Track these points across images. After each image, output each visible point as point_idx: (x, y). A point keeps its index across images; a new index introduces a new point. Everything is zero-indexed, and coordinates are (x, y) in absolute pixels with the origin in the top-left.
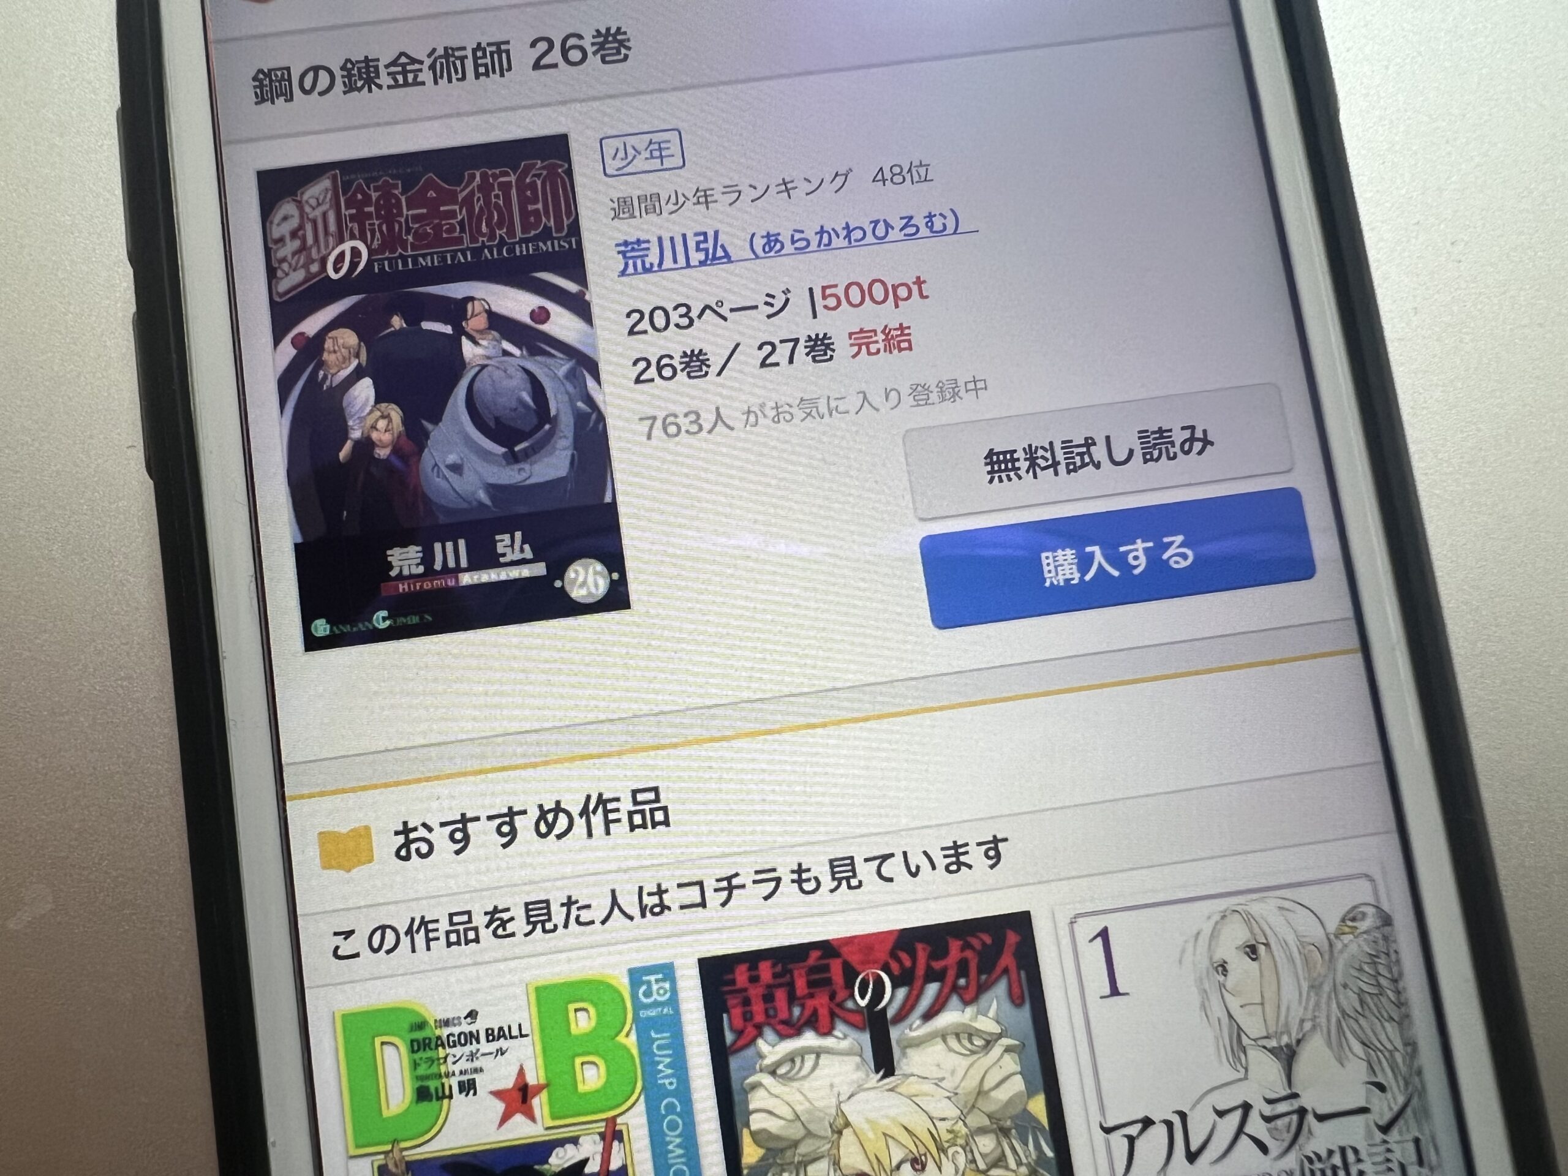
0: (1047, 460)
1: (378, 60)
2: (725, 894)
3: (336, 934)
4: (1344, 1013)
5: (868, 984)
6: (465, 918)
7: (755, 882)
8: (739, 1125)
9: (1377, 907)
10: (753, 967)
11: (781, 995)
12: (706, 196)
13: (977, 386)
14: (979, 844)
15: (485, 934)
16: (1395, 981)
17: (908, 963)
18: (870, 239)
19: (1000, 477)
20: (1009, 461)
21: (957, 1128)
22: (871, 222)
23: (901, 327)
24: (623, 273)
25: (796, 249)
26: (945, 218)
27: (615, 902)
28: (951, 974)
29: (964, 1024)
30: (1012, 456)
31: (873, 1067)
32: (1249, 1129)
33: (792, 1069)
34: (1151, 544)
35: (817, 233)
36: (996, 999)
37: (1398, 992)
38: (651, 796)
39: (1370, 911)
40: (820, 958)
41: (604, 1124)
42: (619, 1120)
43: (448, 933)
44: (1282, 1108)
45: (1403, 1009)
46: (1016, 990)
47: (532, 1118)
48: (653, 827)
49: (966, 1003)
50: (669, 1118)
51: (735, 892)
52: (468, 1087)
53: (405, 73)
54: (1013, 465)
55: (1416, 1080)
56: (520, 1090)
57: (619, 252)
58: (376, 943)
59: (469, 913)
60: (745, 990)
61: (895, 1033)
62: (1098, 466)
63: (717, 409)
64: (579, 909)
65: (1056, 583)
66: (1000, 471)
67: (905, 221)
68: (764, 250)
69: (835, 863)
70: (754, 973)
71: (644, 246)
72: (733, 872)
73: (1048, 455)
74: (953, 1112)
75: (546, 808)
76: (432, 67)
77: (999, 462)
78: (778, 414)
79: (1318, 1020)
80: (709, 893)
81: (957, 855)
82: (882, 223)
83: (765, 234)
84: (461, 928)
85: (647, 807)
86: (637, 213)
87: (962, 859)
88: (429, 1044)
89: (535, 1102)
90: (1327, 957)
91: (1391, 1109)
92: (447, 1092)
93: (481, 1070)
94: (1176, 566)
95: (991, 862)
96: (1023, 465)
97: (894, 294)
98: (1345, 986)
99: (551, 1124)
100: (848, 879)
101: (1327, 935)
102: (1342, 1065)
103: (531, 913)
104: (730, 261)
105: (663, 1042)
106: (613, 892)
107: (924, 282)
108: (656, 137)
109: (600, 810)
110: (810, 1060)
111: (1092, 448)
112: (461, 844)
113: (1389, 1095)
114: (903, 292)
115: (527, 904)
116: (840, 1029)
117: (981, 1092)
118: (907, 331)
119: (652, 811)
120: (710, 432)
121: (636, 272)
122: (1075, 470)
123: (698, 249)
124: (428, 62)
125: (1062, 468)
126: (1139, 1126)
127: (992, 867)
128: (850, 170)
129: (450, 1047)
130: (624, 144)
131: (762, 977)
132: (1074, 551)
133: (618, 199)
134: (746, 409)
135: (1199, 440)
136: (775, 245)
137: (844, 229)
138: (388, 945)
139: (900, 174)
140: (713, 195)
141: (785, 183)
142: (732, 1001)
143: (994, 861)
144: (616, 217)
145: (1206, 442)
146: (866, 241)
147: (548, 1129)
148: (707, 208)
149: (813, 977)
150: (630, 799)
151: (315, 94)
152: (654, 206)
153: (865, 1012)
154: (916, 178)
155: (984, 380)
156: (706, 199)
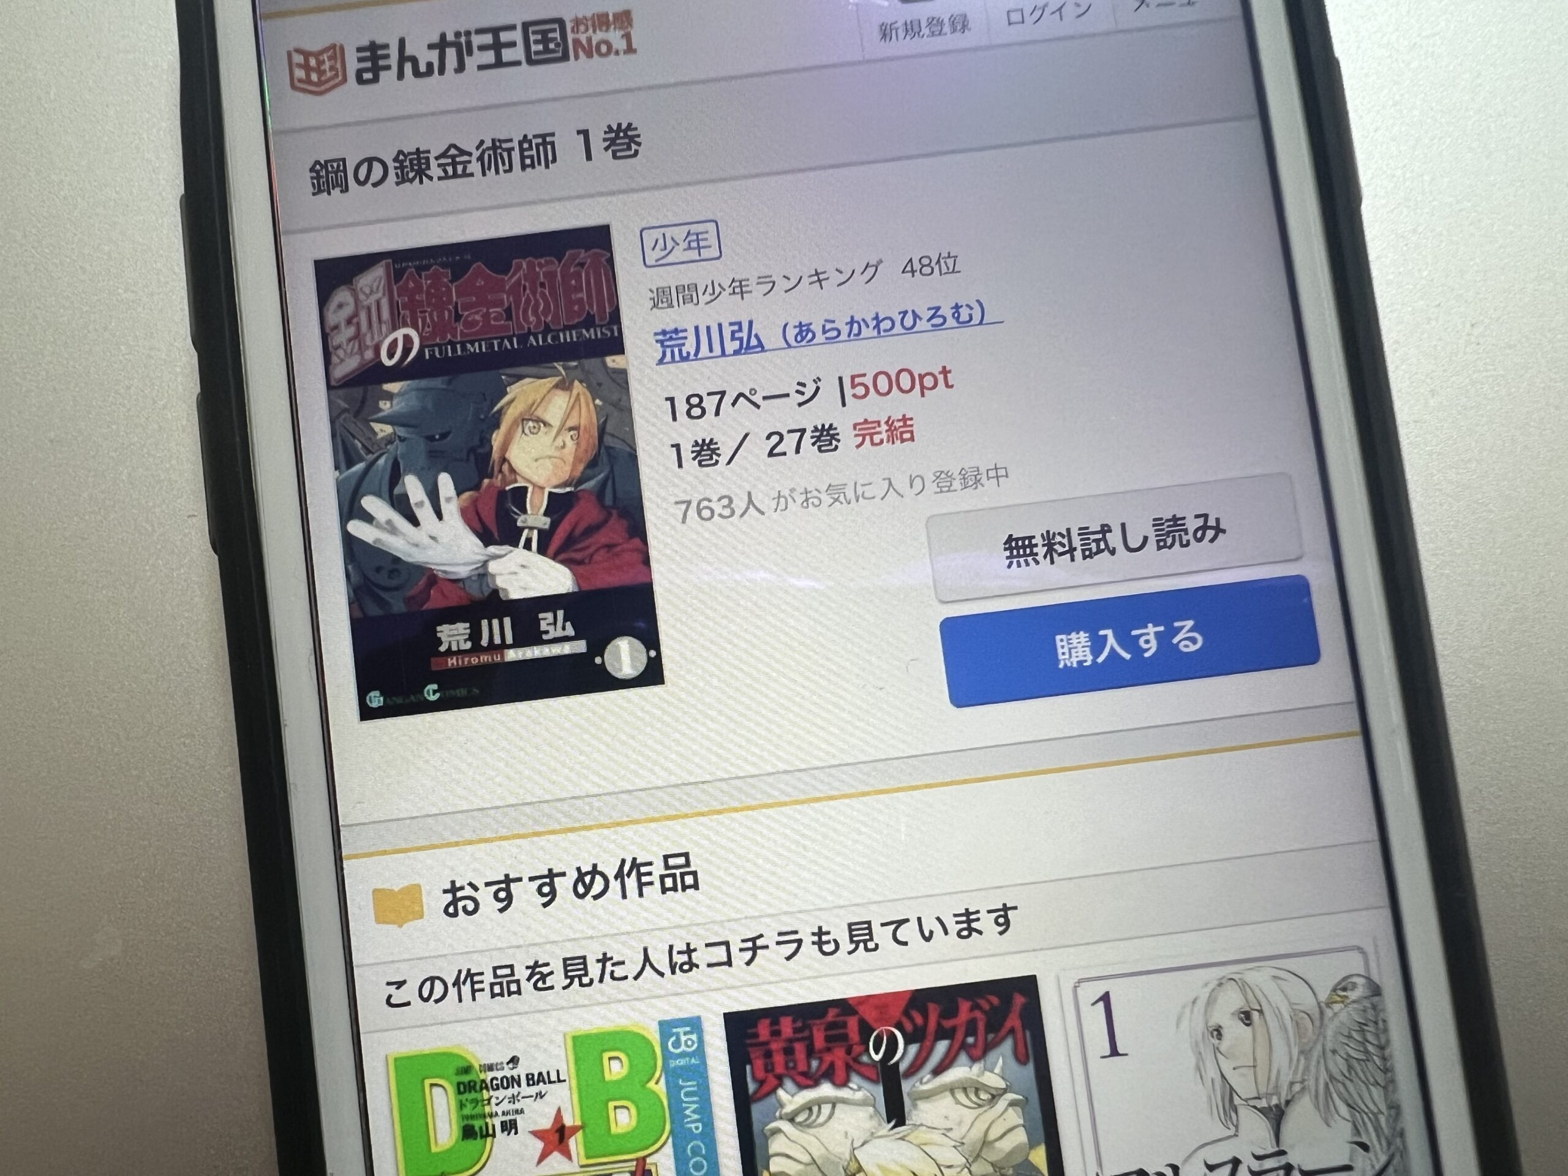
0: (1063, 546)
1: (428, 152)
2: (749, 954)
3: (389, 984)
4: (1332, 1077)
5: (883, 1040)
6: (508, 971)
7: (778, 943)
10: (775, 1022)
11: (799, 1048)
12: (741, 286)
13: (998, 473)
14: (989, 912)
15: (527, 987)
16: (1382, 1048)
17: (919, 1020)
18: (898, 329)
19: (1018, 562)
20: (1027, 546)
22: (900, 313)
24: (661, 362)
25: (827, 338)
26: (971, 308)
27: (647, 959)
28: (959, 1035)
29: (971, 1079)
30: (1030, 542)
34: (1162, 628)
35: (847, 324)
36: (1002, 1057)
37: (1384, 1059)
38: (681, 861)
39: (1360, 981)
40: (839, 1015)
41: (635, 1163)
42: (648, 1160)
43: (492, 985)
44: (1269, 1164)
45: (1389, 1075)
46: (1021, 1050)
47: (568, 1155)
48: (684, 890)
49: (974, 1059)
50: (695, 1160)
51: (759, 952)
52: (510, 1127)
53: (454, 164)
54: (1031, 551)
55: (1398, 1141)
56: (557, 1131)
58: (425, 994)
59: (511, 967)
60: (767, 1043)
61: (906, 1086)
62: (1113, 552)
63: (749, 494)
64: (613, 965)
65: (1069, 664)
66: (1019, 556)
67: (934, 311)
68: (796, 340)
69: (853, 927)
70: (775, 1028)
71: (681, 335)
72: (758, 934)
73: (1065, 541)
75: (583, 871)
76: (480, 159)
77: (1017, 547)
78: (807, 500)
79: (1306, 1083)
80: (734, 950)
81: (969, 921)
82: (910, 314)
83: (797, 324)
84: (505, 980)
85: (678, 872)
87: (974, 925)
88: (474, 1087)
89: (572, 1143)
90: (1317, 1023)
91: (1373, 1166)
92: (491, 1132)
93: (522, 1111)
94: (1186, 650)
95: (1001, 929)
96: (1041, 550)
98: (1334, 1052)
99: (585, 1162)
101: (1319, 1004)
102: (1328, 1125)
103: (570, 968)
104: (763, 350)
105: (688, 1089)
106: (645, 950)
107: (950, 372)
108: (695, 228)
109: (634, 873)
110: (826, 1109)
111: (1108, 534)
112: (505, 903)
113: (1371, 1155)
114: (928, 381)
115: (565, 960)
116: (856, 1081)
117: (985, 1143)
119: (683, 875)
120: (742, 515)
121: (673, 360)
122: (1091, 556)
124: (476, 154)
125: (1078, 554)
127: (1001, 933)
128: (881, 261)
129: (494, 1090)
130: (664, 234)
131: (783, 1033)
132: (1087, 635)
133: (657, 289)
134: (776, 495)
135: (1211, 528)
136: (807, 335)
137: (873, 319)
138: (437, 994)
139: (929, 265)
140: (748, 286)
141: (817, 274)
142: (755, 1054)
143: (1004, 927)
144: (655, 306)
145: (1219, 530)
146: (894, 331)
147: (582, 1166)
148: (743, 298)
149: (830, 1033)
150: (662, 864)
151: (369, 185)
152: (692, 296)
153: (879, 1066)
154: (944, 269)
155: (1005, 468)
156: (741, 290)
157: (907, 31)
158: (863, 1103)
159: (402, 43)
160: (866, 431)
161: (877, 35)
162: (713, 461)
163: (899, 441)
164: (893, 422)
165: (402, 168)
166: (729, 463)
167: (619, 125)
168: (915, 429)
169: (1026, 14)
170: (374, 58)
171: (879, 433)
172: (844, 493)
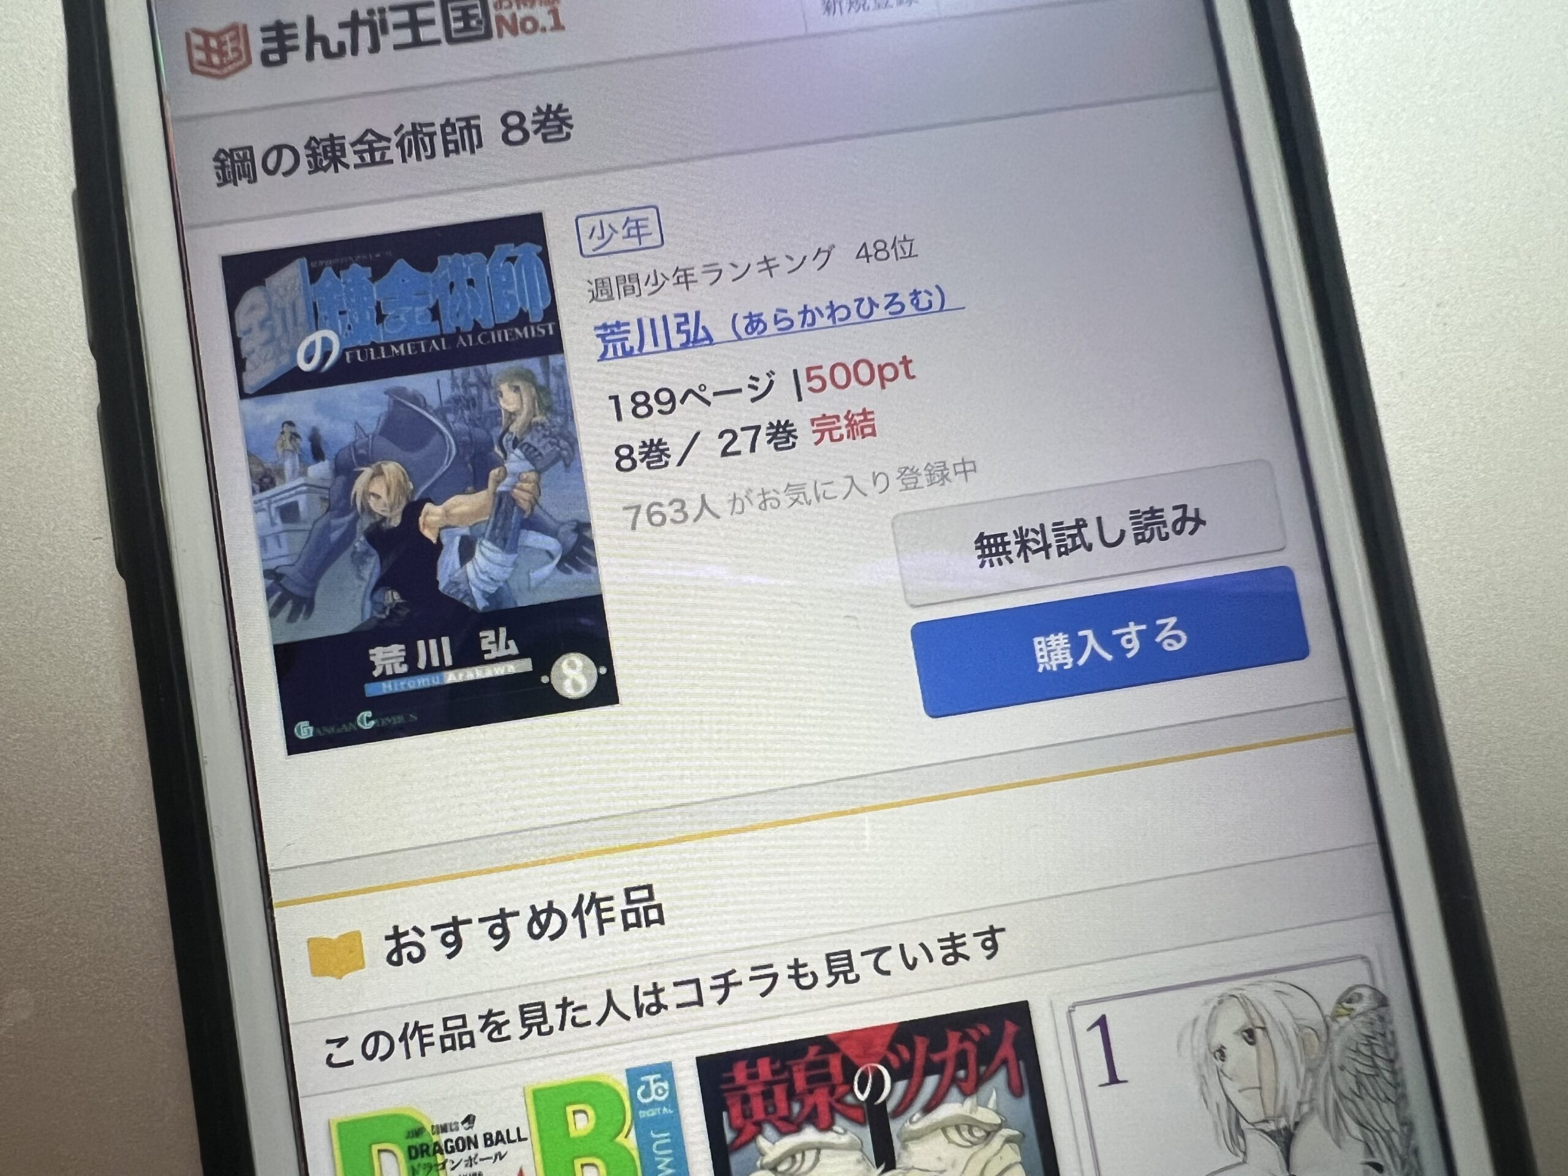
0: (1038, 542)
1: (343, 138)
3: (329, 1042)
4: (1341, 1094)
5: (868, 1078)
6: (459, 1022)
7: (752, 979)
9: (1375, 989)
10: (752, 1064)
11: (780, 1092)
12: (686, 275)
13: (967, 468)
14: (976, 935)
15: (481, 1038)
16: (1391, 1061)
17: (906, 1055)
18: (854, 317)
19: (991, 562)
20: (1000, 544)
22: (855, 301)
24: (603, 357)
25: (780, 329)
26: (930, 294)
27: (610, 1002)
28: (950, 1067)
29: (963, 1116)
30: (1002, 540)
34: (1144, 627)
35: (800, 313)
36: (996, 1089)
37: (1394, 1073)
38: (645, 894)
39: (1366, 992)
40: (816, 1055)
43: (442, 1038)
45: (1400, 1090)
46: (1016, 1081)
48: (648, 925)
49: (965, 1094)
51: (732, 989)
53: (372, 151)
54: (1004, 549)
55: (1413, 1159)
57: (598, 336)
58: (369, 1051)
59: (463, 1017)
60: (743, 1088)
61: (895, 1126)
62: (1089, 548)
63: (703, 497)
64: (574, 1010)
65: (1048, 668)
66: (991, 555)
67: (891, 298)
69: (831, 958)
70: (753, 1070)
71: (623, 328)
72: (730, 970)
73: (1039, 537)
75: (539, 909)
76: (400, 144)
77: (990, 546)
78: (765, 501)
80: (705, 988)
81: (954, 946)
82: (866, 301)
83: (747, 314)
84: (456, 1032)
85: (641, 906)
86: (616, 295)
90: (1324, 1039)
94: (1169, 649)
95: (989, 953)
96: (1014, 548)
98: (1342, 1068)
100: (845, 973)
101: (1324, 1017)
102: (1340, 1147)
103: (526, 1016)
104: (712, 343)
106: (609, 992)
107: (911, 361)
108: (633, 215)
109: (594, 910)
110: (810, 1156)
111: (1083, 530)
112: (454, 948)
114: (889, 372)
115: (522, 1007)
116: (841, 1124)
119: (646, 909)
120: (695, 520)
121: (616, 356)
122: (1066, 553)
124: (395, 139)
125: (1053, 551)
127: (989, 957)
128: (833, 246)
130: (601, 222)
131: (760, 1074)
132: (1066, 636)
133: (596, 280)
134: (731, 497)
135: (1191, 519)
136: (757, 326)
137: (827, 308)
138: (382, 1052)
141: (766, 261)
142: (731, 1099)
143: (991, 951)
144: (594, 299)
145: (1199, 522)
146: (850, 320)
148: (688, 288)
149: (812, 1073)
150: (624, 898)
151: (279, 175)
152: (633, 286)
153: (865, 1105)
154: (900, 254)
155: (973, 462)
156: (686, 279)
158: (850, 1147)
160: (824, 426)
161: (820, 8)
162: (663, 463)
163: (860, 436)
164: (853, 416)
166: (680, 464)
167: (549, 106)
168: (876, 422)
171: (839, 428)
172: (804, 493)
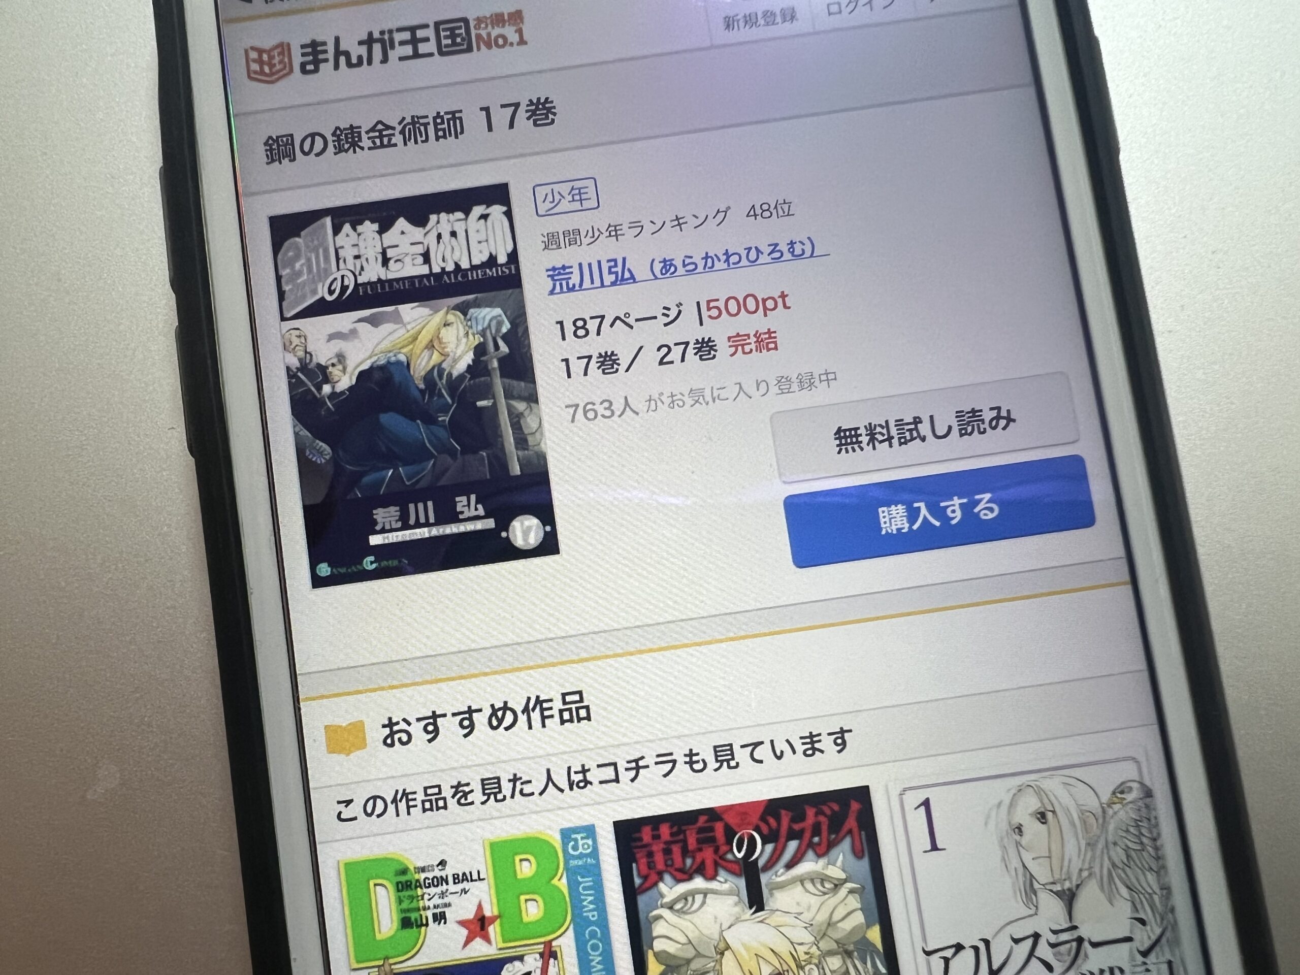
0: (883, 435)
1: (360, 127)
2: (633, 773)
3: (339, 802)
4: (1114, 865)
5: (744, 841)
6: (436, 790)
7: (657, 763)
8: (645, 948)
10: (656, 828)
11: (676, 849)
12: (616, 231)
13: (829, 377)
14: (830, 734)
15: (452, 803)
16: (1155, 840)
17: (774, 825)
18: (744, 262)
19: (846, 449)
20: (854, 436)
21: (812, 951)
22: (745, 249)
23: (769, 332)
24: (552, 292)
25: (687, 271)
26: (804, 244)
27: (549, 778)
28: (807, 835)
30: (856, 432)
31: (748, 905)
32: (1038, 953)
33: (686, 904)
34: (965, 501)
35: (703, 259)
36: (843, 852)
37: (1157, 849)
38: (576, 697)
39: (1135, 785)
40: (707, 821)
41: (542, 946)
42: (554, 944)
43: (423, 802)
44: (1064, 937)
45: (1161, 862)
46: (858, 846)
47: (487, 939)
48: (579, 721)
49: (819, 856)
50: (592, 942)
51: (641, 771)
52: (440, 918)
53: (381, 137)
54: (857, 439)
55: (1170, 915)
56: (479, 920)
57: (549, 276)
58: (369, 810)
59: (439, 786)
61: (764, 878)
62: (923, 439)
63: (626, 398)
64: (522, 784)
65: (890, 531)
66: (847, 444)
67: (773, 247)
68: (661, 272)
69: (718, 749)
70: (655, 833)
71: (567, 270)
72: (640, 756)
73: (884, 431)
74: (809, 938)
75: (496, 707)
76: (402, 132)
77: (846, 437)
78: (673, 402)
79: (1093, 870)
80: (621, 770)
81: (813, 743)
82: (753, 250)
83: (662, 260)
84: (433, 798)
85: (573, 706)
88: (410, 886)
89: (491, 929)
90: (1101, 821)
91: (1149, 938)
92: (424, 922)
93: (450, 905)
94: (985, 518)
95: (839, 748)
96: (865, 439)
97: (764, 306)
98: (1115, 844)
99: (502, 946)
100: (728, 761)
101: (1101, 804)
103: (486, 787)
104: (635, 282)
105: (587, 884)
106: (548, 771)
107: (787, 296)
108: (577, 184)
109: (538, 708)
110: (699, 898)
111: (919, 425)
112: (433, 735)
113: (1148, 928)
114: (770, 304)
115: (483, 780)
116: (722, 875)
117: (830, 924)
118: (773, 335)
119: (577, 709)
120: (620, 416)
122: (905, 443)
123: (610, 273)
124: (399, 128)
125: (895, 441)
126: (952, 950)
127: (839, 752)
128: (729, 208)
129: (426, 887)
130: (552, 190)
131: (662, 836)
132: (904, 507)
133: (548, 234)
134: (648, 398)
135: (1003, 418)
136: (670, 268)
137: (724, 254)
138: (379, 810)
139: (768, 210)
140: (621, 230)
141: (677, 219)
142: (640, 855)
143: (841, 747)
144: (546, 248)
145: (1010, 420)
146: (740, 264)
147: (500, 949)
148: (617, 240)
149: (702, 836)
150: (561, 702)
151: (312, 155)
152: (576, 239)
153: (741, 862)
154: (781, 213)
155: (834, 373)
156: (616, 233)
157: (746, 22)
158: (729, 893)
159: (337, 40)
161: (722, 26)
165: (339, 140)
169: (843, 6)
170: (315, 53)
172: (703, 396)
